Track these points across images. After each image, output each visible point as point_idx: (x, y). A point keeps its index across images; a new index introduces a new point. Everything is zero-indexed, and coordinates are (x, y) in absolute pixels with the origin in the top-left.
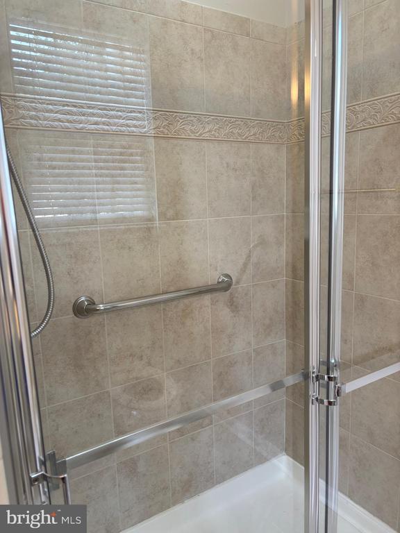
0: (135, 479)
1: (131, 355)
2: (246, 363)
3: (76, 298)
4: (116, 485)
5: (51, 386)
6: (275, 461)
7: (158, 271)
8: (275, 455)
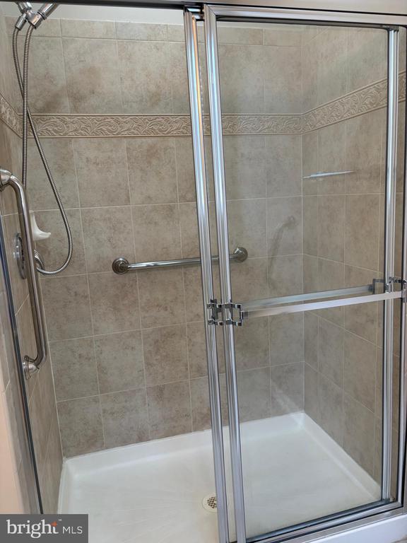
0: (161, 402)
1: (158, 306)
2: (263, 325)
3: (115, 259)
4: (145, 404)
5: (96, 321)
6: (293, 416)
7: (180, 242)
8: (293, 411)
